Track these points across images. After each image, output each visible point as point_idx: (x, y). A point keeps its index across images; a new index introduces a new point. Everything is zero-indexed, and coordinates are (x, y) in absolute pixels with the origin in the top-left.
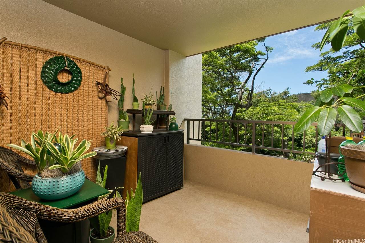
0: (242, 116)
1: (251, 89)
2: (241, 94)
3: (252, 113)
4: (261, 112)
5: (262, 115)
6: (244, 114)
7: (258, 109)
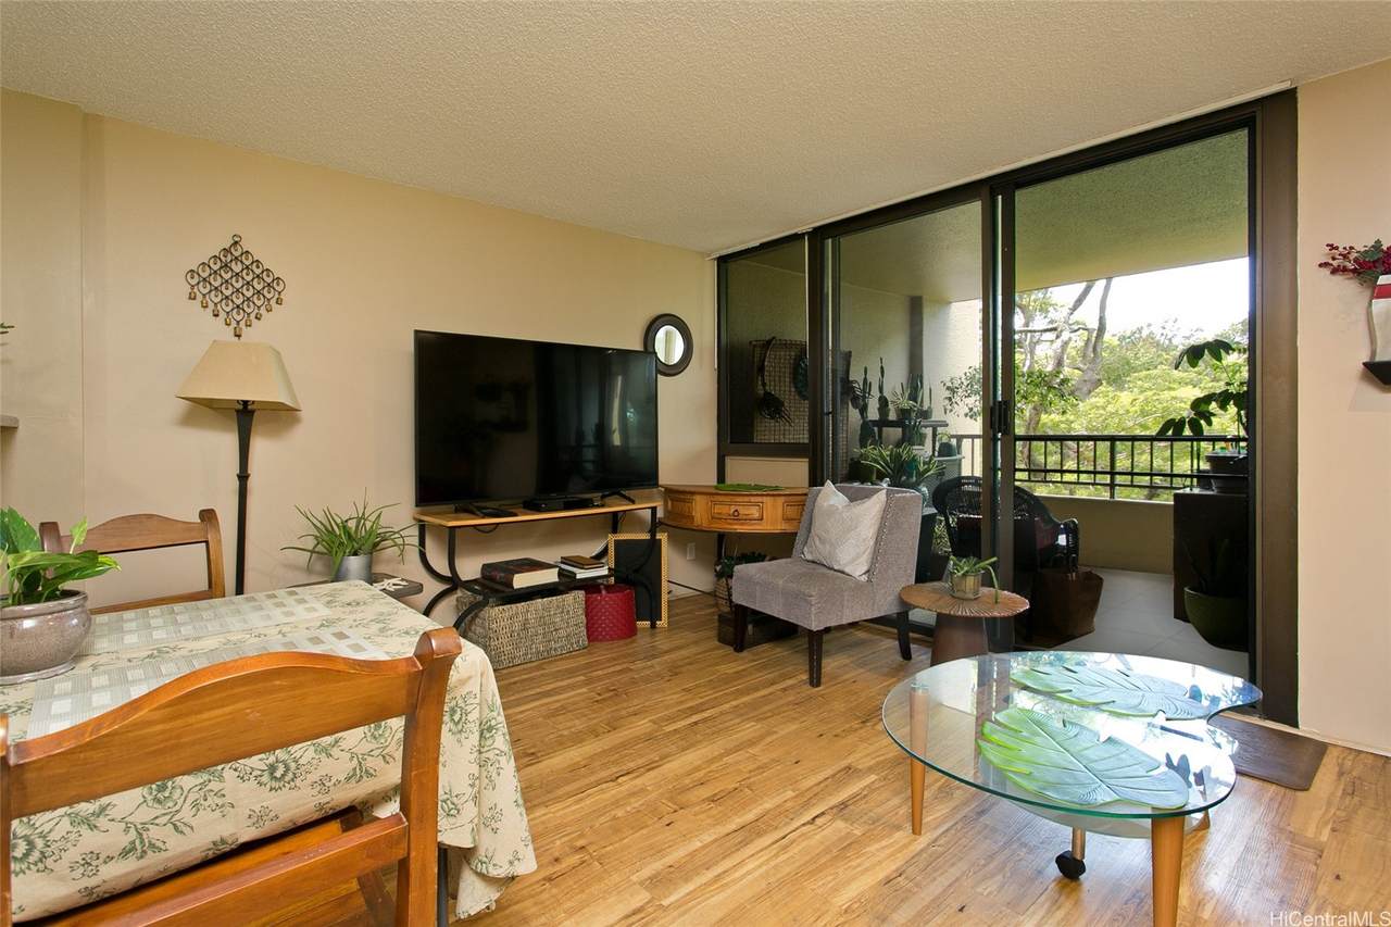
0: (1063, 426)
1: (1096, 325)
2: (1059, 351)
3: (1102, 412)
4: (1137, 408)
5: (1141, 420)
6: (1072, 418)
7: (1125, 397)
